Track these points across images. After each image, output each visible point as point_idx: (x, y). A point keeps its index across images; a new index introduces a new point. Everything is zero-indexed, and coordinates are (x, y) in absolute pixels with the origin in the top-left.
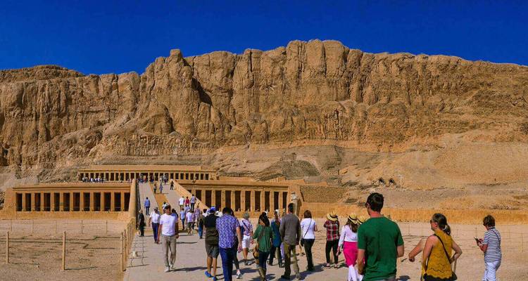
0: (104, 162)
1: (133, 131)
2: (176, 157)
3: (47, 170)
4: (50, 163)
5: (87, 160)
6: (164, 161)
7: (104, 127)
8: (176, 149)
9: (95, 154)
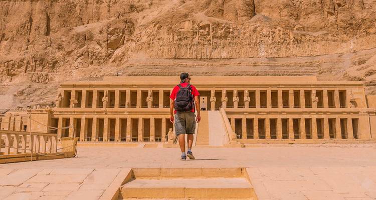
0: (130, 71)
1: (186, 16)
2: (265, 61)
3: (35, 86)
4: (44, 73)
5: (108, 68)
6: (243, 68)
7: (141, 14)
8: (263, 46)
9: (121, 58)
